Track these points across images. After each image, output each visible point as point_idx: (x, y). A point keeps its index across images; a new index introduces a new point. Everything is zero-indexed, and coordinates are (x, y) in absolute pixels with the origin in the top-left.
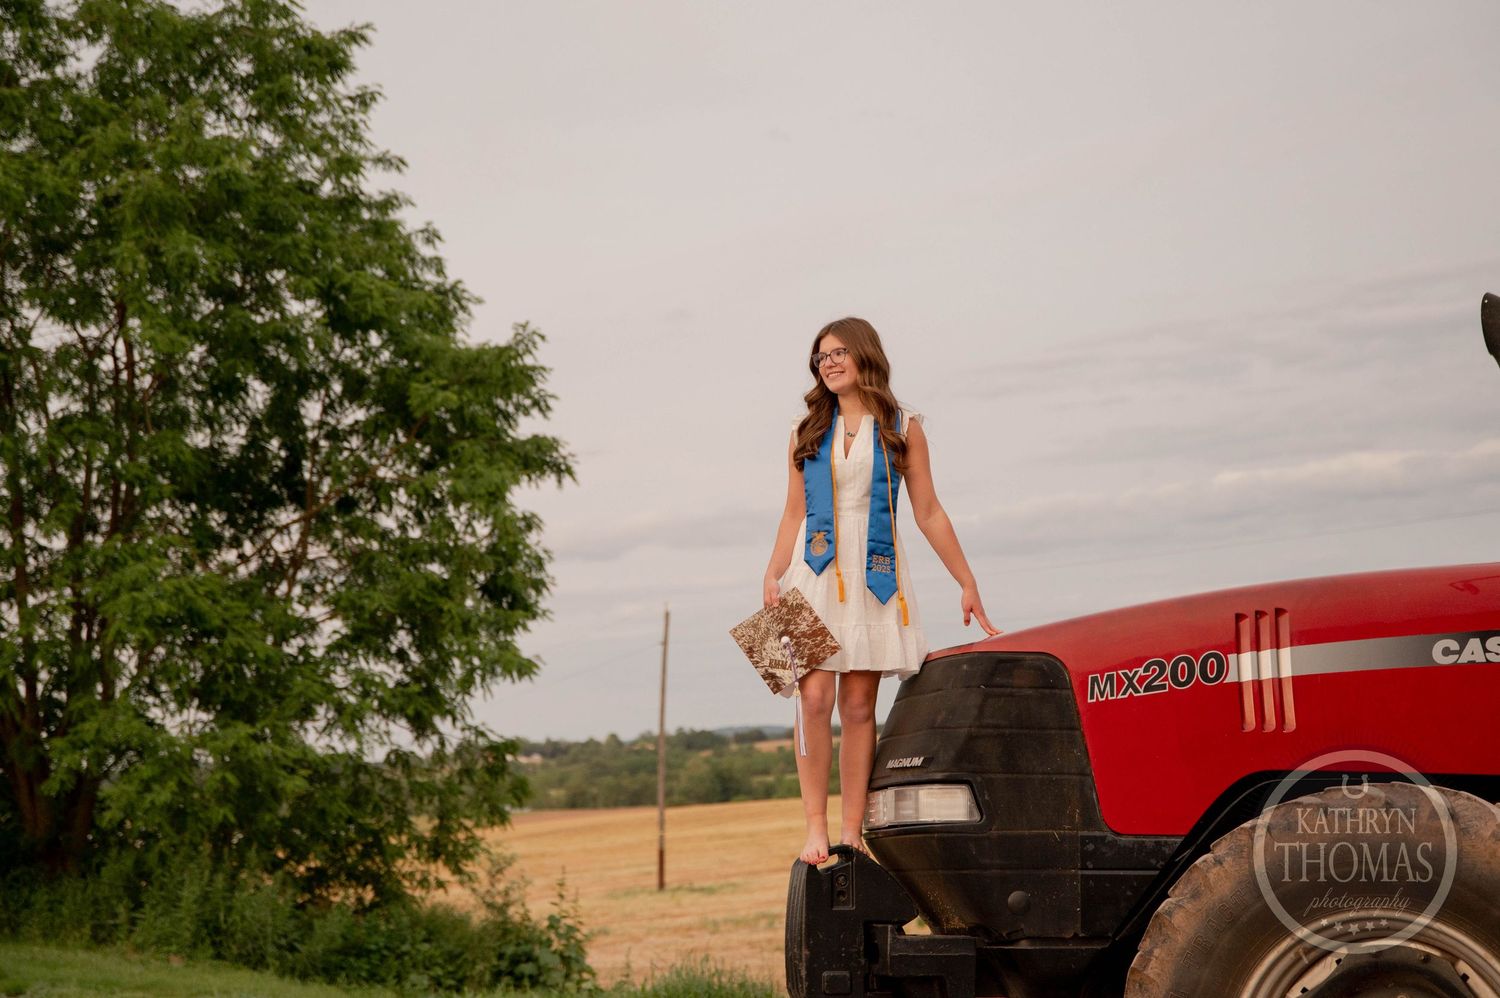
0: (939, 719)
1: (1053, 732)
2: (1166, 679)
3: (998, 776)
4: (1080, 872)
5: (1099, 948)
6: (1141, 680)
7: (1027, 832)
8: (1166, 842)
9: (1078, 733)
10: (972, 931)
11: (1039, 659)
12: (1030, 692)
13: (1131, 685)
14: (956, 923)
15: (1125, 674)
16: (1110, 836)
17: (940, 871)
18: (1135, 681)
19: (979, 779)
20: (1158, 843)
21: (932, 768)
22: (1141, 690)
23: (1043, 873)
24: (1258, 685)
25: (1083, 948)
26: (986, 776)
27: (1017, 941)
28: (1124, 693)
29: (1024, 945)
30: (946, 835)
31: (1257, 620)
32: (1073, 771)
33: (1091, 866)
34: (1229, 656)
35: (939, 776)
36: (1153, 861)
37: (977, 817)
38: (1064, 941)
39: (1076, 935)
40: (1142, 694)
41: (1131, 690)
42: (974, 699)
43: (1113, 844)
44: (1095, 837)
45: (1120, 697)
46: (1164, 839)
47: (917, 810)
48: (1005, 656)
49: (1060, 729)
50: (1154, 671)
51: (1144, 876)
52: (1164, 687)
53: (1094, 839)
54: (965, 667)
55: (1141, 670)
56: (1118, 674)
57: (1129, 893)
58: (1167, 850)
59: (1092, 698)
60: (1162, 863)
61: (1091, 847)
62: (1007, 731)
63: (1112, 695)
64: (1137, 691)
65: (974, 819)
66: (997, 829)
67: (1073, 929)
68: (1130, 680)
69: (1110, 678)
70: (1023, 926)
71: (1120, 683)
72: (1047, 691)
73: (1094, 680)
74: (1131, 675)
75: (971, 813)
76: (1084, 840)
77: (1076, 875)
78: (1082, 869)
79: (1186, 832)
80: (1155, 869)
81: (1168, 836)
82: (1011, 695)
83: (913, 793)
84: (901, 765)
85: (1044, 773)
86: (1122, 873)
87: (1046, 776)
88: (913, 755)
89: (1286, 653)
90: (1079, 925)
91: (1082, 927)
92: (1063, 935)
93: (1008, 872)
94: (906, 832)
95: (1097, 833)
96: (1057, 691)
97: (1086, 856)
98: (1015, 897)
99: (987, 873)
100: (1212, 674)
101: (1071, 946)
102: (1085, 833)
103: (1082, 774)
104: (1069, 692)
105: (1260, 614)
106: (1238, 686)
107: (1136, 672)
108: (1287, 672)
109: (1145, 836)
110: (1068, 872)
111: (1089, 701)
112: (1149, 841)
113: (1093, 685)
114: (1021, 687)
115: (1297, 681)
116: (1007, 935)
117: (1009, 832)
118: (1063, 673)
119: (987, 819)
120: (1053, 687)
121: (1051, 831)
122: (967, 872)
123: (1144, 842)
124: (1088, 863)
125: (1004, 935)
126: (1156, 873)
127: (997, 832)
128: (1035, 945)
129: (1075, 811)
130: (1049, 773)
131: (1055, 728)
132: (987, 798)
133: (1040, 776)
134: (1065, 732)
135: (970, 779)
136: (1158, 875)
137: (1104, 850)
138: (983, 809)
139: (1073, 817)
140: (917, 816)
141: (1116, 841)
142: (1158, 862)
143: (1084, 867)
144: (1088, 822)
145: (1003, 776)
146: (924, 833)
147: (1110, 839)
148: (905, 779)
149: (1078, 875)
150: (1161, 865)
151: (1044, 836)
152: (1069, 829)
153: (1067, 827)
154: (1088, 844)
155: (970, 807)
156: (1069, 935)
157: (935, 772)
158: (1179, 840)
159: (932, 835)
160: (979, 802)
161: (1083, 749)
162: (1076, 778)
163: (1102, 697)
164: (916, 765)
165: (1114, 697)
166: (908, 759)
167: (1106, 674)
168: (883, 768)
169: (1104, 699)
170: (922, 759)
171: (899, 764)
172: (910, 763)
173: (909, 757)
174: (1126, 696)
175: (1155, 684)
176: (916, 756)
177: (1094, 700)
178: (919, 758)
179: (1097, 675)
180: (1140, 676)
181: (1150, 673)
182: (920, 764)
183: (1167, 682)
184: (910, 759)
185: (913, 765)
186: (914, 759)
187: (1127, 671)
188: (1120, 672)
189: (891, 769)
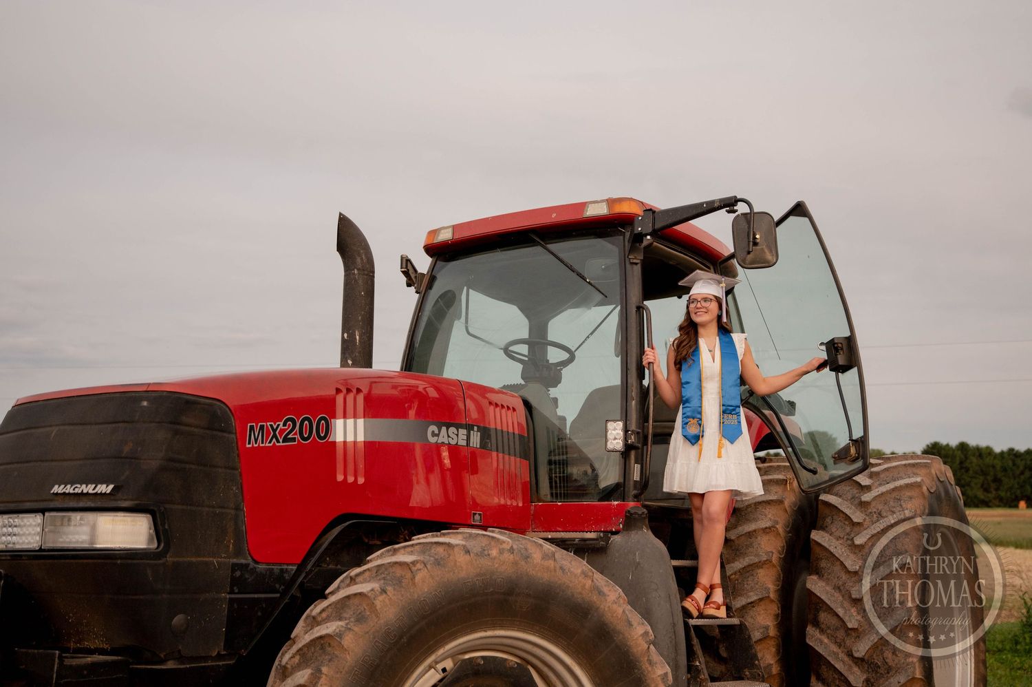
0: (126, 449)
1: (220, 470)
2: (296, 434)
3: (177, 507)
4: (228, 596)
6: (282, 431)
7: (193, 559)
8: (287, 569)
9: (237, 473)
12: (206, 432)
13: (274, 436)
15: (271, 426)
16: (252, 565)
18: (277, 433)
19: (162, 509)
20: (282, 570)
21: (120, 495)
22: (281, 441)
23: (202, 597)
24: (346, 445)
25: (221, 663)
26: (167, 506)
27: (165, 661)
28: (270, 442)
30: (129, 561)
31: (347, 394)
32: (231, 505)
33: (236, 591)
34: (332, 420)
35: (127, 504)
36: (277, 586)
37: (155, 545)
38: (205, 659)
39: (220, 652)
40: (281, 444)
41: (275, 440)
43: (252, 571)
44: (242, 564)
45: (267, 445)
46: (285, 567)
47: (93, 536)
48: (191, 397)
49: (225, 468)
50: (289, 425)
52: (294, 440)
53: (241, 566)
54: (145, 402)
55: (282, 423)
56: (267, 425)
57: (259, 614)
58: (287, 577)
59: (249, 443)
60: (282, 587)
61: (238, 574)
63: (262, 443)
64: (278, 442)
65: (151, 547)
66: (171, 557)
67: (218, 648)
68: (274, 431)
69: (262, 427)
70: (180, 647)
71: (268, 433)
72: (218, 433)
73: (252, 427)
74: (275, 427)
75: (150, 541)
76: (235, 567)
77: (225, 598)
78: (229, 593)
80: (278, 592)
81: (288, 564)
82: (191, 434)
84: (78, 491)
85: (210, 506)
86: (256, 596)
87: (211, 509)
88: (96, 482)
90: (222, 644)
91: (224, 646)
92: (209, 653)
93: (175, 597)
95: (243, 561)
96: (225, 434)
97: (234, 582)
98: (178, 620)
99: (159, 597)
100: (322, 433)
101: (212, 663)
102: (235, 561)
103: (237, 509)
104: (233, 436)
105: (348, 390)
107: (279, 425)
108: (361, 437)
109: (274, 564)
110: (211, 595)
111: (248, 446)
112: (276, 568)
113: (250, 432)
114: (200, 428)
116: (165, 656)
117: (181, 559)
118: (231, 421)
119: (164, 547)
120: (222, 431)
121: (211, 559)
122: (141, 597)
123: (273, 569)
124: (235, 588)
125: (162, 656)
126: (278, 595)
127: (170, 559)
128: (184, 664)
129: (230, 541)
130: (213, 507)
131: (221, 468)
132: (166, 527)
133: (207, 509)
134: (228, 471)
135: (156, 509)
136: (279, 597)
137: (247, 576)
138: (162, 537)
139: (228, 546)
140: (92, 542)
141: (255, 568)
142: (280, 587)
143: (232, 592)
144: (238, 552)
145: (180, 507)
146: (103, 559)
147: (251, 566)
148: (81, 505)
149: (226, 598)
150: (282, 589)
151: (206, 563)
152: (224, 557)
153: (223, 555)
154: (237, 571)
155: (150, 535)
156: (214, 654)
157: (125, 500)
158: (295, 568)
159: (114, 561)
160: (160, 531)
161: (240, 487)
162: (233, 512)
163: (256, 443)
164: (103, 492)
165: (263, 445)
166: (89, 486)
167: (259, 424)
168: (52, 492)
169: (257, 445)
170: (111, 487)
171: (74, 490)
172: (94, 489)
173: (92, 484)
174: (271, 445)
175: (289, 437)
176: (102, 483)
177: (250, 446)
178: (107, 486)
179: (254, 424)
180: (281, 429)
181: (286, 427)
182: (108, 492)
183: (296, 436)
184: (94, 486)
185: (99, 492)
186: (99, 486)
187: (272, 423)
188: (268, 424)
189: (57, 494)
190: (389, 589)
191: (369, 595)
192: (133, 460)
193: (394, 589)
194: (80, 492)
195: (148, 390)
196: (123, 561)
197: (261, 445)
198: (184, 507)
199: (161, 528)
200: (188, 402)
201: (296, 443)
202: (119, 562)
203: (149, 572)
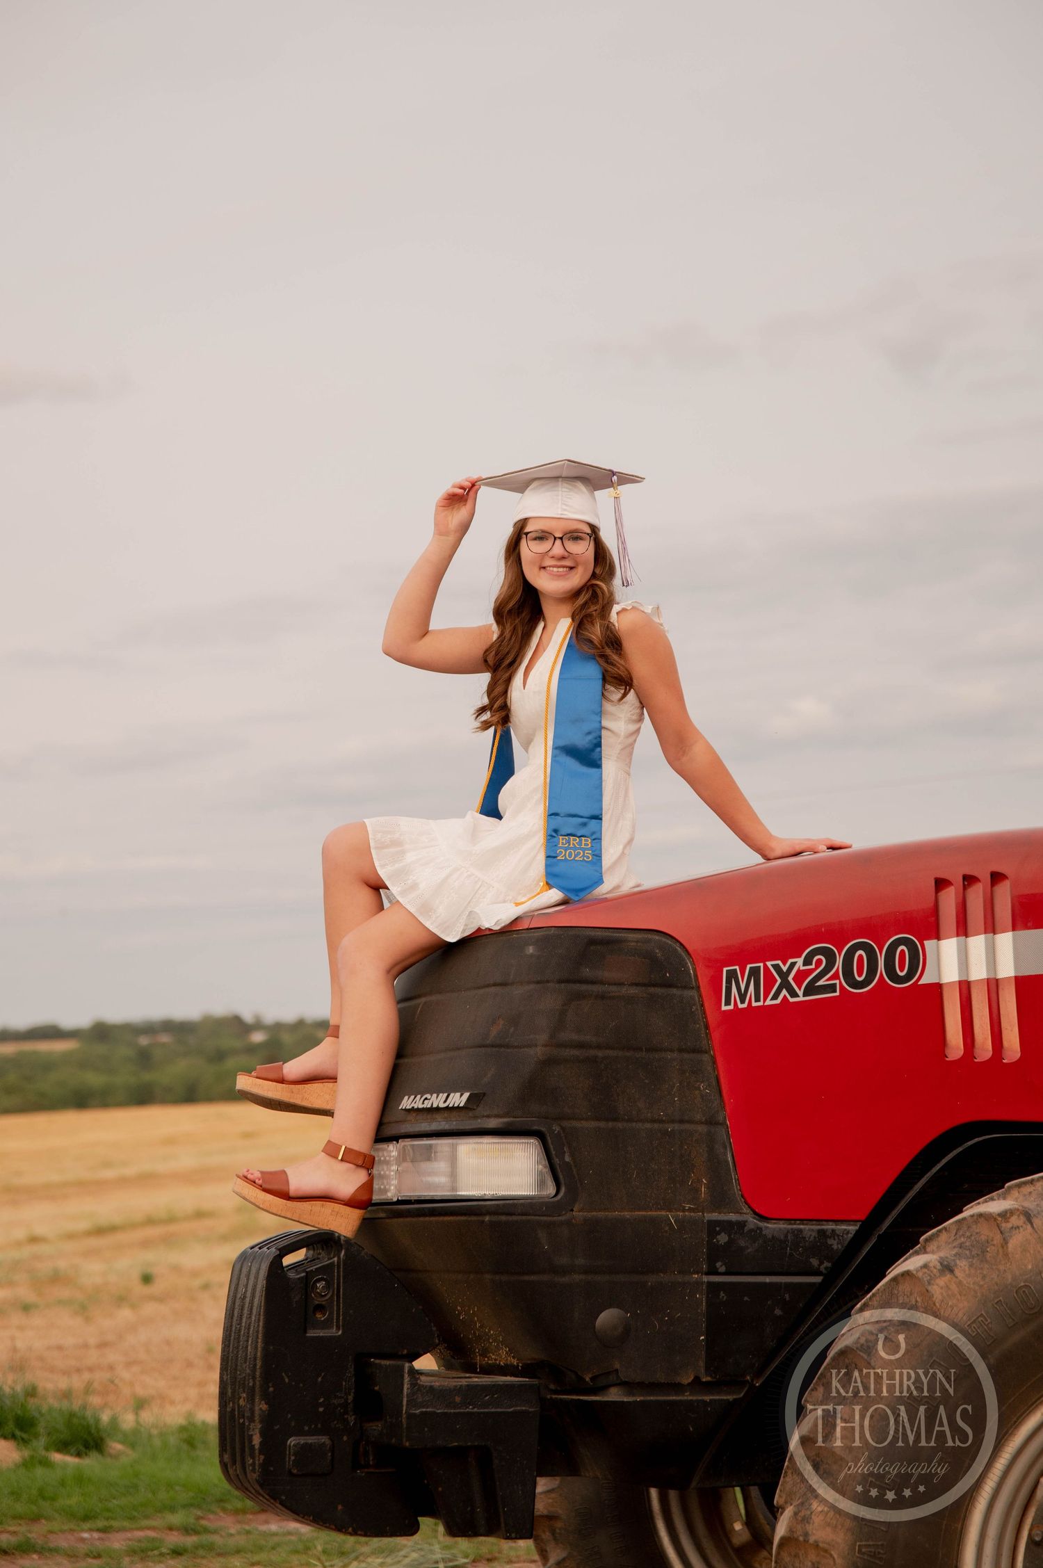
0: (494, 1031)
1: (669, 1056)
2: (836, 976)
3: (585, 1124)
4: (705, 1279)
5: (730, 1398)
6: (800, 976)
7: (627, 1214)
8: (833, 1231)
9: (705, 1058)
10: (526, 1370)
11: (649, 941)
12: (633, 991)
13: (785, 984)
14: (502, 1356)
15: (776, 967)
16: (752, 1221)
17: (488, 1277)
18: (790, 978)
19: (556, 1128)
20: (822, 1233)
21: (481, 1110)
22: (800, 993)
23: (651, 1280)
24: (965, 988)
25: (707, 1398)
26: (566, 1124)
27: (604, 1389)
28: (775, 997)
29: (614, 1395)
30: (503, 1218)
31: (965, 888)
32: (698, 1117)
33: (723, 1269)
34: (926, 943)
35: (493, 1123)
36: (815, 1262)
37: (551, 1189)
38: (677, 1388)
39: (697, 1379)
40: (801, 998)
41: (784, 992)
42: (550, 1002)
43: (756, 1234)
44: (730, 1223)
45: (768, 1002)
46: (829, 1227)
47: (453, 1175)
48: (599, 933)
49: (681, 1050)
50: (819, 963)
51: (800, 1284)
52: (832, 988)
53: (728, 1226)
54: (531, 950)
55: (800, 961)
56: (766, 967)
57: (778, 1312)
58: (835, 1245)
59: (728, 1003)
60: (827, 1264)
61: (723, 1238)
62: (600, 1054)
63: (757, 1000)
64: (794, 994)
65: (544, 1193)
66: (581, 1211)
67: (694, 1370)
69: (754, 972)
70: (617, 1366)
71: (770, 981)
72: (659, 991)
73: (732, 975)
74: (785, 969)
75: (541, 1184)
76: (713, 1227)
77: (698, 1283)
78: (708, 1274)
79: (863, 1215)
80: (816, 1273)
81: (836, 1221)
82: (602, 997)
83: (446, 1149)
84: (427, 1105)
85: (653, 1121)
86: (768, 1279)
87: (656, 1126)
88: (449, 1089)
89: (1005, 941)
90: (702, 1364)
91: (707, 1369)
92: (678, 1380)
93: (598, 1278)
94: (433, 1212)
95: (733, 1217)
96: (674, 991)
97: (715, 1253)
98: (607, 1318)
99: (565, 1279)
100: (902, 970)
101: (687, 1397)
102: (715, 1216)
103: (712, 1122)
104: (693, 993)
105: (969, 880)
106: (937, 988)
107: (793, 964)
108: (1007, 970)
109: (802, 1221)
110: (687, 1278)
111: (724, 1008)
112: (808, 1229)
114: (621, 984)
115: (1022, 983)
116: (592, 1379)
117: (601, 1214)
118: (685, 965)
119: (565, 1192)
120: (670, 985)
121: (663, 1213)
122: (533, 1278)
123: (801, 1231)
124: (718, 1264)
125: (587, 1379)
126: (818, 1279)
127: (578, 1214)
128: (633, 1395)
129: (700, 1181)
130: (661, 1121)
131: (672, 1051)
132: (567, 1159)
133: (648, 1125)
134: (686, 1056)
135: (543, 1129)
136: (820, 1284)
137: (742, 1243)
138: (561, 1177)
139: (697, 1191)
140: (454, 1189)
141: (760, 1229)
142: (821, 1263)
143: (713, 1271)
144: (720, 1199)
145: (593, 1124)
146: (465, 1214)
147: (750, 1226)
148: (434, 1126)
149: (702, 1283)
150: (826, 1268)
151: (653, 1220)
152: (690, 1210)
153: (687, 1206)
154: (719, 1233)
155: (540, 1173)
156: (687, 1379)
157: (488, 1116)
158: (853, 1228)
159: (480, 1218)
160: (554, 1166)
161: (714, 1083)
162: (702, 1129)
163: (743, 1002)
164: (456, 1105)
165: (761, 1004)
166: (441, 1095)
167: (749, 966)
168: (400, 1108)
169: (745, 1005)
170: (466, 1095)
171: (423, 1103)
172: (445, 1102)
173: (443, 1093)
174: (778, 1001)
175: (821, 983)
176: (455, 1091)
177: (731, 1007)
178: (461, 1096)
179: (737, 967)
180: (799, 970)
181: (813, 966)
182: (462, 1105)
183: (837, 982)
184: (446, 1095)
185: (451, 1105)
186: (452, 1095)
187: (779, 962)
188: (769, 964)
189: (406, 1110)
190: (963, 1264)
191: (920, 1274)
192: (502, 1049)
193: (971, 1266)
194: (429, 1106)
195: (531, 927)
196: (494, 1218)
197: (754, 1004)
198: (602, 1124)
199: (556, 1161)
200: (592, 942)
201: (837, 994)
202: (487, 1218)
203: (542, 1235)
